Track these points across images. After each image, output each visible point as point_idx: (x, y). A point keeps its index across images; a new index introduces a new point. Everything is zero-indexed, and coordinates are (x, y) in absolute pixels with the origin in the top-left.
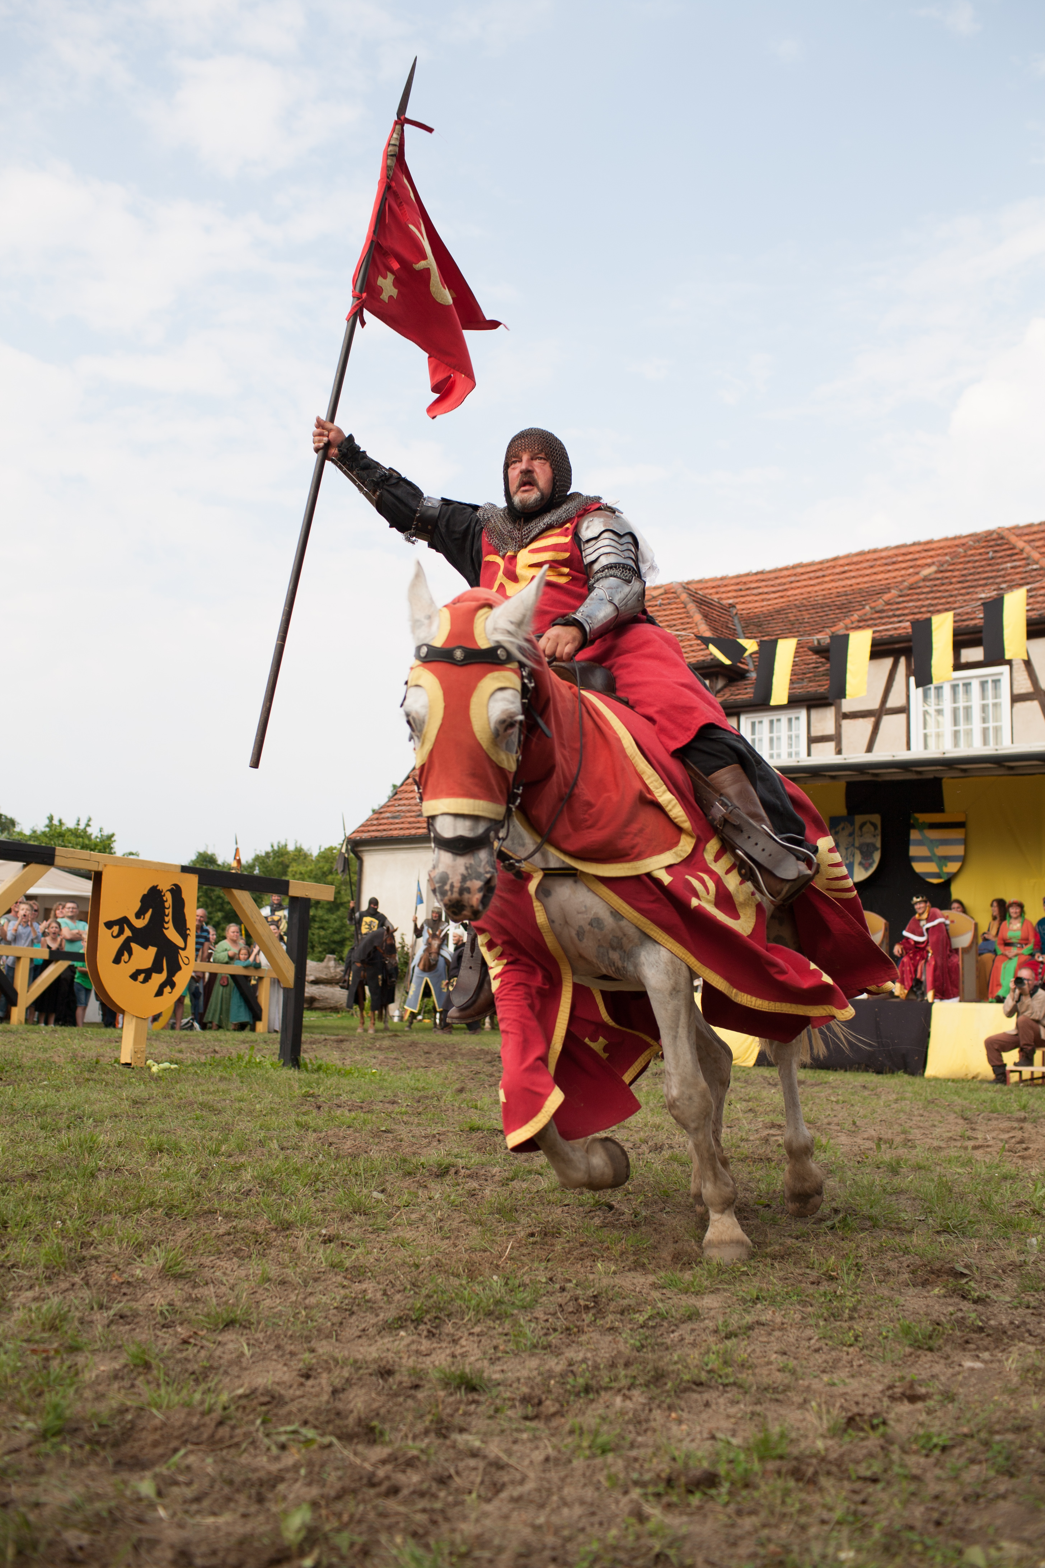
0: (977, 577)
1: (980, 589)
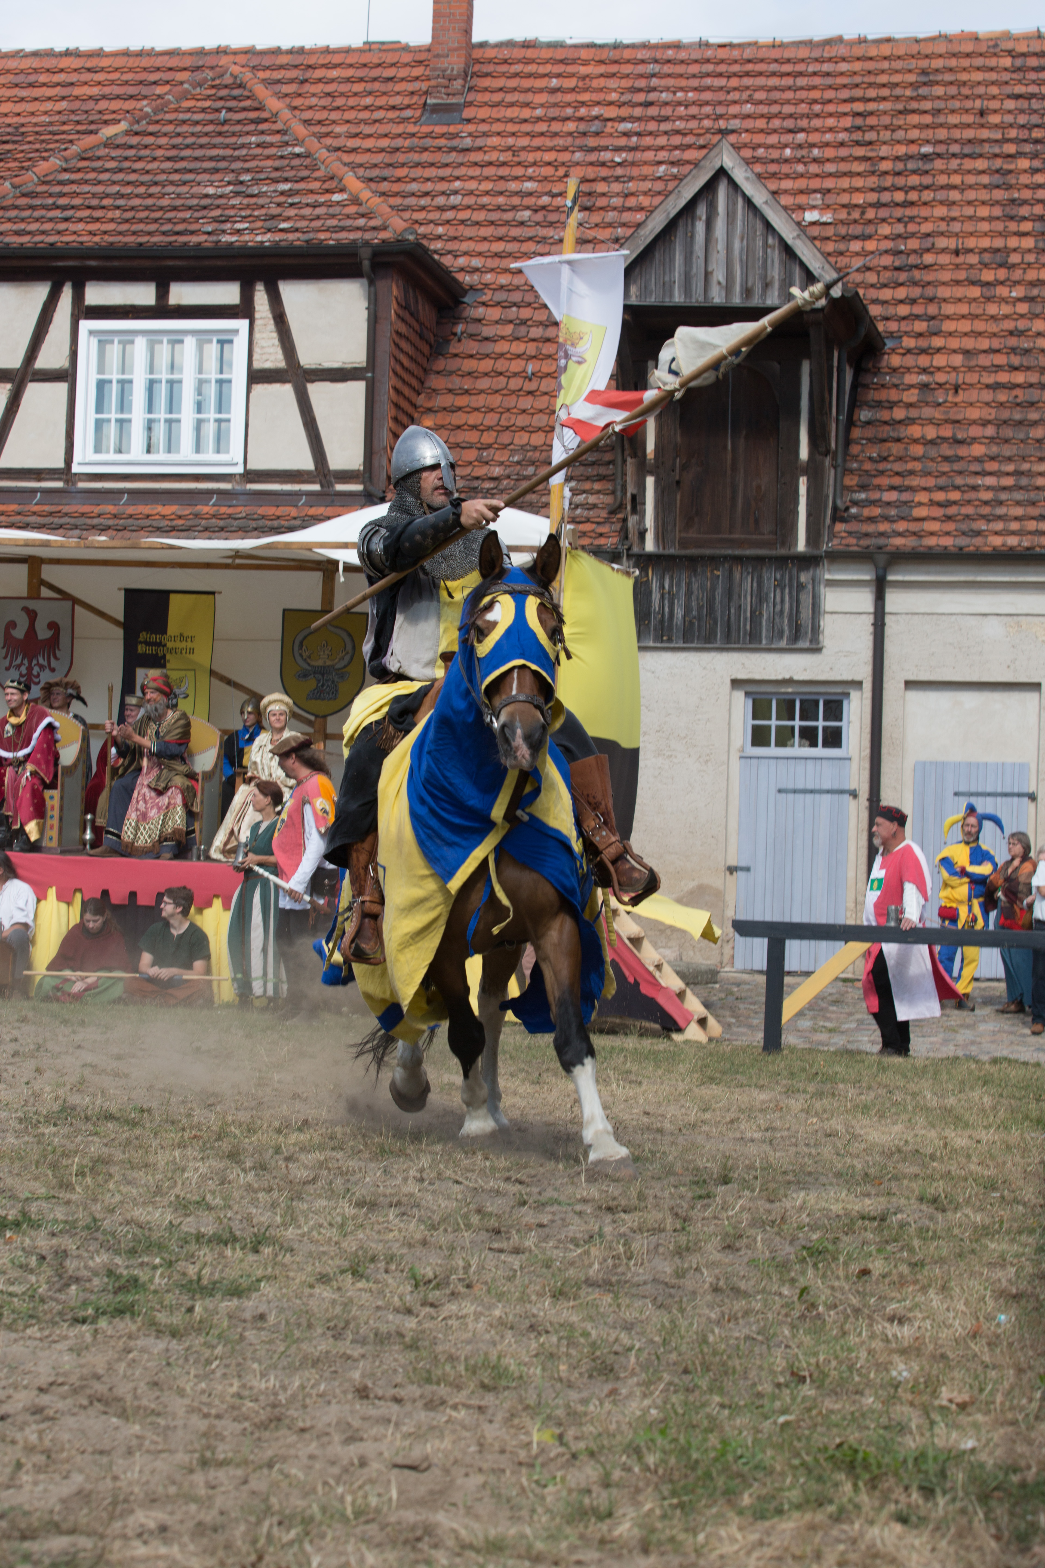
0: (199, 153)
1: (205, 177)
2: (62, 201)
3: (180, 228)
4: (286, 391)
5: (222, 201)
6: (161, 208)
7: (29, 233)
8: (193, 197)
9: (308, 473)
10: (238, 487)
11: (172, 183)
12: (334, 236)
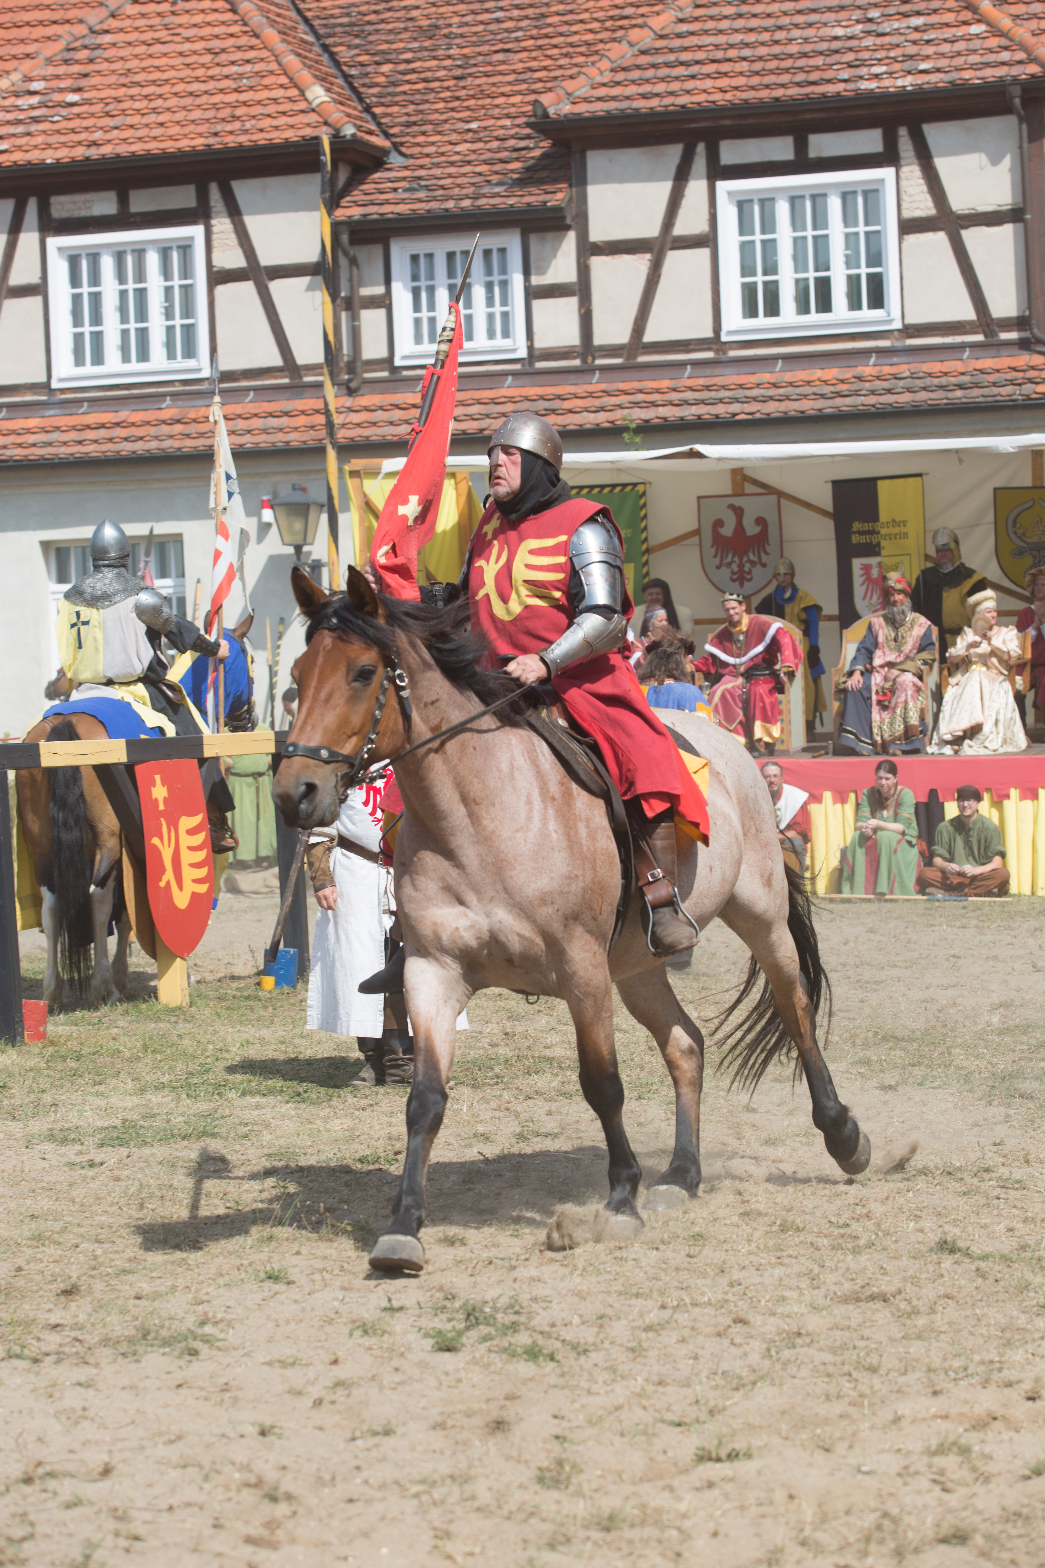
1: (831, 16)
2: (685, 57)
3: (814, 76)
4: (939, 239)
5: (853, 43)
6: (791, 56)
7: (657, 95)
8: (822, 40)
9: (970, 323)
10: (898, 344)
11: (796, 26)
12: (979, 74)
